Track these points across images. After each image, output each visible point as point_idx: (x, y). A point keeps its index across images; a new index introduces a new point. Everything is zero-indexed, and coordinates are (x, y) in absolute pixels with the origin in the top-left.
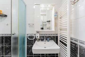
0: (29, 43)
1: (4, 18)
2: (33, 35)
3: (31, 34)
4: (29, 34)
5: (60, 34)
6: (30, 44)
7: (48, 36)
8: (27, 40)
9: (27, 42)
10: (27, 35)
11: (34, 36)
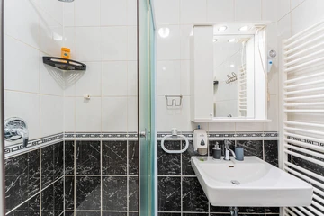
0: (166, 166)
1: (74, 75)
2: (182, 137)
3: (175, 133)
4: (166, 134)
5: (288, 131)
6: (170, 170)
7: (236, 138)
8: (159, 156)
9: (160, 163)
10: (159, 136)
11: (187, 139)
